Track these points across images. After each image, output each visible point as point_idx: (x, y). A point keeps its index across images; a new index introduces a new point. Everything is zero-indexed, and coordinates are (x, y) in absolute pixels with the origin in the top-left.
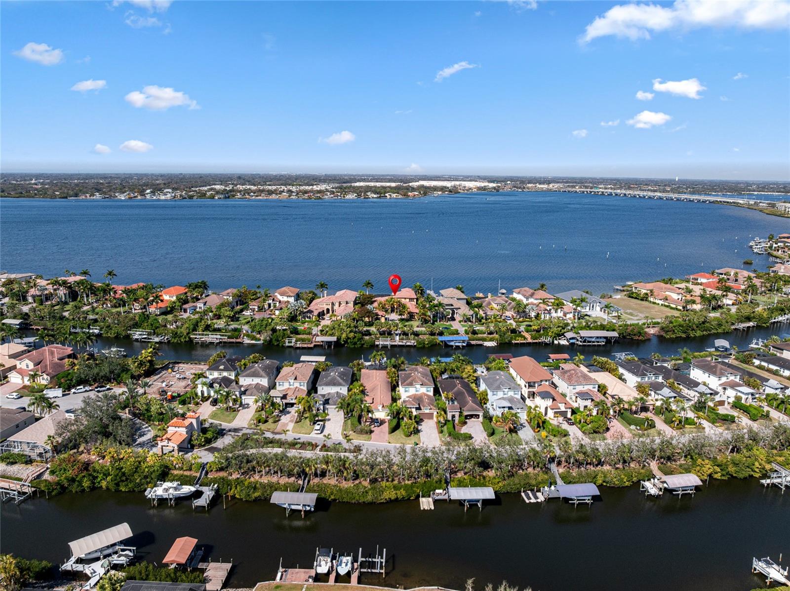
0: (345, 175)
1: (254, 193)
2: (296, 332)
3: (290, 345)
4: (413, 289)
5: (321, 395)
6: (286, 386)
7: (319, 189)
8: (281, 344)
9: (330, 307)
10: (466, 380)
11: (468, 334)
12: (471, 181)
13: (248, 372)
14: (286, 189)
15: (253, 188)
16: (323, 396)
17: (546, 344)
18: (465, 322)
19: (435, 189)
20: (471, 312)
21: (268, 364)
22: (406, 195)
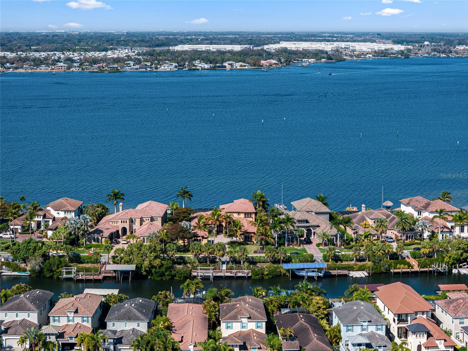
0: (160, 34)
1: (12, 64)
2: (77, 259)
3: (69, 276)
4: (251, 200)
5: (111, 331)
6: (63, 322)
7: (115, 56)
8: (55, 276)
9: (127, 226)
10: (314, 315)
11: (328, 261)
12: (365, 41)
13: (11, 304)
14: (62, 56)
15: (10, 55)
16: (115, 332)
17: (439, 273)
18: (326, 245)
19: (306, 54)
20: (334, 231)
21: (39, 296)
22: (256, 64)
